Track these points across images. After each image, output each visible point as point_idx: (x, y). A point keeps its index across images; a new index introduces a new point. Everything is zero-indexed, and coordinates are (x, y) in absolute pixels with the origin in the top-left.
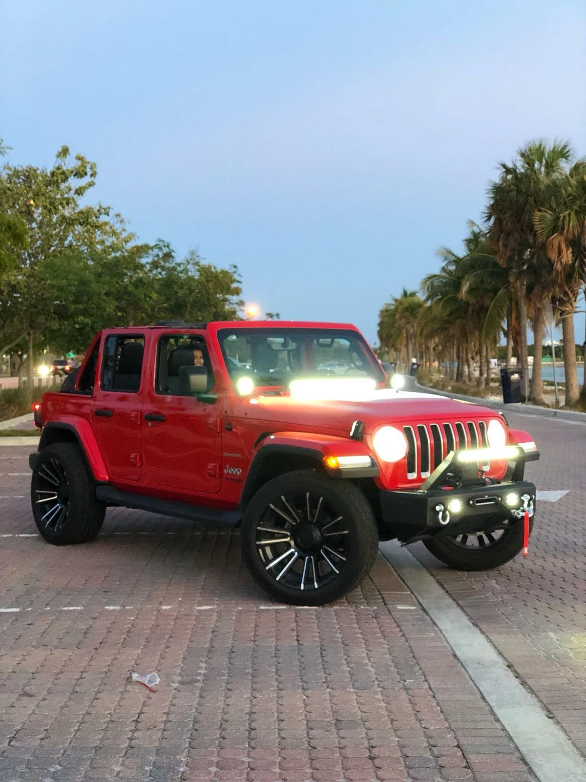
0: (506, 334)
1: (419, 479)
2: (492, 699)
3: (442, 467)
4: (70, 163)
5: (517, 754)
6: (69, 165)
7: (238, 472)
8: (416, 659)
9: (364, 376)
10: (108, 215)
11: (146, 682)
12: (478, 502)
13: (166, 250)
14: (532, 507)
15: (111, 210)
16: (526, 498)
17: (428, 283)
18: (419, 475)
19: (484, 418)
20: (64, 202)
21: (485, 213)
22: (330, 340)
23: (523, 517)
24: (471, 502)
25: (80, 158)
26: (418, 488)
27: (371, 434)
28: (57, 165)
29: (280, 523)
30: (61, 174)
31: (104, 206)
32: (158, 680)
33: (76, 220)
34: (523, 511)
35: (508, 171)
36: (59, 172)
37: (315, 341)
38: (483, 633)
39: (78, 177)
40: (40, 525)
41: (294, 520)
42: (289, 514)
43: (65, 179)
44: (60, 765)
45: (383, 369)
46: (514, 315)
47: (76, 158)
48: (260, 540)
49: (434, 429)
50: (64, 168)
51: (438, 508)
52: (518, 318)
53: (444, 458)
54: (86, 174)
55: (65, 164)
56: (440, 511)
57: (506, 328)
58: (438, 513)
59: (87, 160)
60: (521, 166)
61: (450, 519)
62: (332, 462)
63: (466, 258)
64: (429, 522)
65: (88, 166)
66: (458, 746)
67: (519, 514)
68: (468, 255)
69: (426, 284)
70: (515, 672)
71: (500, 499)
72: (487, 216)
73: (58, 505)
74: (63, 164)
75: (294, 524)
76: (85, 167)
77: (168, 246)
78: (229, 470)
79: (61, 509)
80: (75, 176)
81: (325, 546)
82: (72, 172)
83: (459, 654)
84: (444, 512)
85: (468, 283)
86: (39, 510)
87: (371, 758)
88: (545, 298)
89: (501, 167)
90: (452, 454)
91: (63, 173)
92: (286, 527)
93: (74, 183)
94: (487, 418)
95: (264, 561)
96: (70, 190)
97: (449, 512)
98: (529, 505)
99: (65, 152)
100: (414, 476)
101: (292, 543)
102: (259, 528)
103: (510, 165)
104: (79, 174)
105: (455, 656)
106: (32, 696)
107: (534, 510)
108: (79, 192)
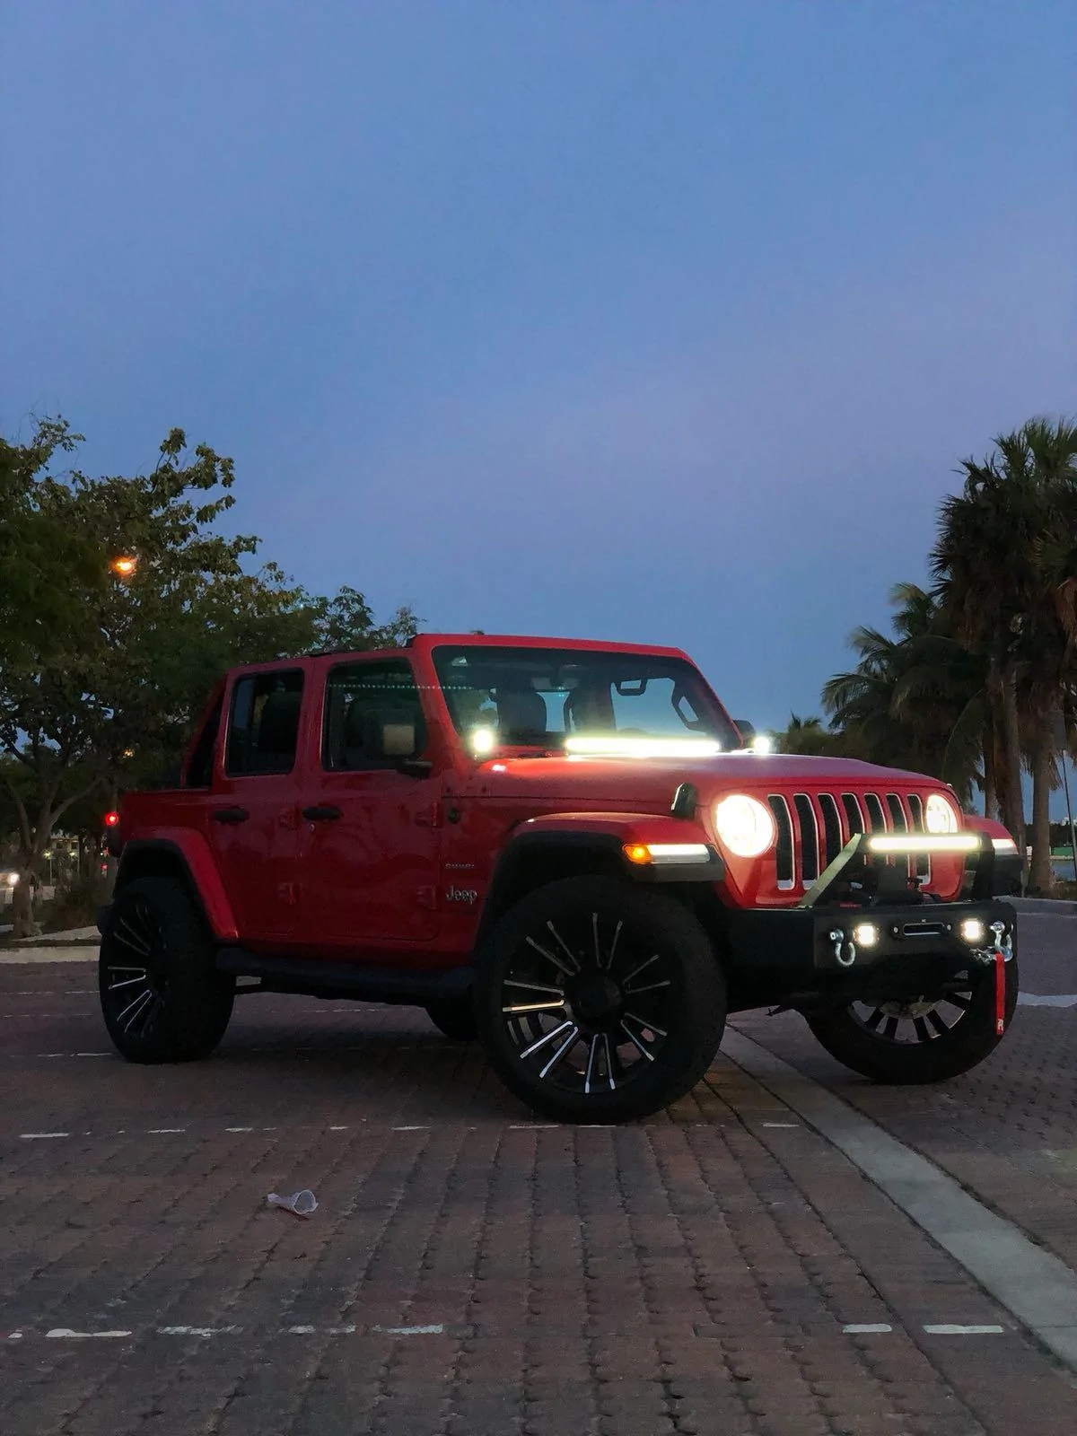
0: (983, 785)
1: (799, 891)
2: (929, 1224)
3: (840, 861)
4: (187, 460)
5: (971, 1284)
6: (184, 464)
7: (470, 895)
8: (792, 1181)
9: (701, 737)
10: (254, 552)
11: (292, 1206)
12: (908, 929)
13: (356, 607)
14: (1010, 946)
15: (257, 542)
16: (998, 928)
17: (838, 689)
18: (799, 884)
19: (918, 789)
20: (177, 534)
21: (934, 555)
22: (639, 682)
23: (993, 962)
24: (896, 930)
25: (202, 452)
26: (797, 903)
27: (709, 806)
28: (161, 465)
29: (545, 973)
30: (169, 480)
31: (246, 535)
32: (315, 1205)
33: (194, 560)
34: (994, 952)
35: (976, 474)
36: (166, 476)
37: (613, 687)
38: (918, 1152)
39: (200, 487)
40: (114, 1029)
41: (573, 968)
42: (563, 956)
43: (178, 491)
44: (123, 1298)
45: (736, 728)
46: (996, 745)
47: (197, 453)
48: (509, 1005)
49: (825, 802)
50: (176, 470)
51: (833, 936)
52: (1004, 749)
53: (844, 846)
54: (215, 481)
55: (177, 464)
56: (837, 940)
57: (982, 772)
58: (833, 944)
59: (217, 454)
60: (1001, 465)
61: (856, 958)
62: (637, 853)
63: (905, 645)
64: (817, 960)
65: (218, 467)
66: (862, 1274)
67: (985, 956)
68: (909, 638)
69: (834, 691)
70: (977, 1194)
71: (949, 927)
72: (939, 562)
73: (148, 991)
74: (173, 462)
75: (572, 974)
76: (212, 468)
77: (360, 601)
78: (454, 894)
79: (153, 1000)
80: (194, 483)
81: (627, 1014)
82: (189, 477)
83: (872, 1174)
84: (845, 942)
85: (908, 689)
86: (112, 1001)
87: (700, 1289)
88: (1052, 700)
89: (965, 469)
90: (857, 837)
91: (174, 478)
92: (558, 981)
93: (194, 497)
94: (924, 789)
95: (517, 1042)
96: (189, 512)
97: (855, 944)
98: (1004, 942)
99: (176, 441)
100: (790, 886)
101: (568, 1009)
102: (506, 982)
103: (981, 465)
104: (204, 479)
105: (865, 1177)
106: (81, 1227)
107: (1014, 950)
108: (206, 514)
